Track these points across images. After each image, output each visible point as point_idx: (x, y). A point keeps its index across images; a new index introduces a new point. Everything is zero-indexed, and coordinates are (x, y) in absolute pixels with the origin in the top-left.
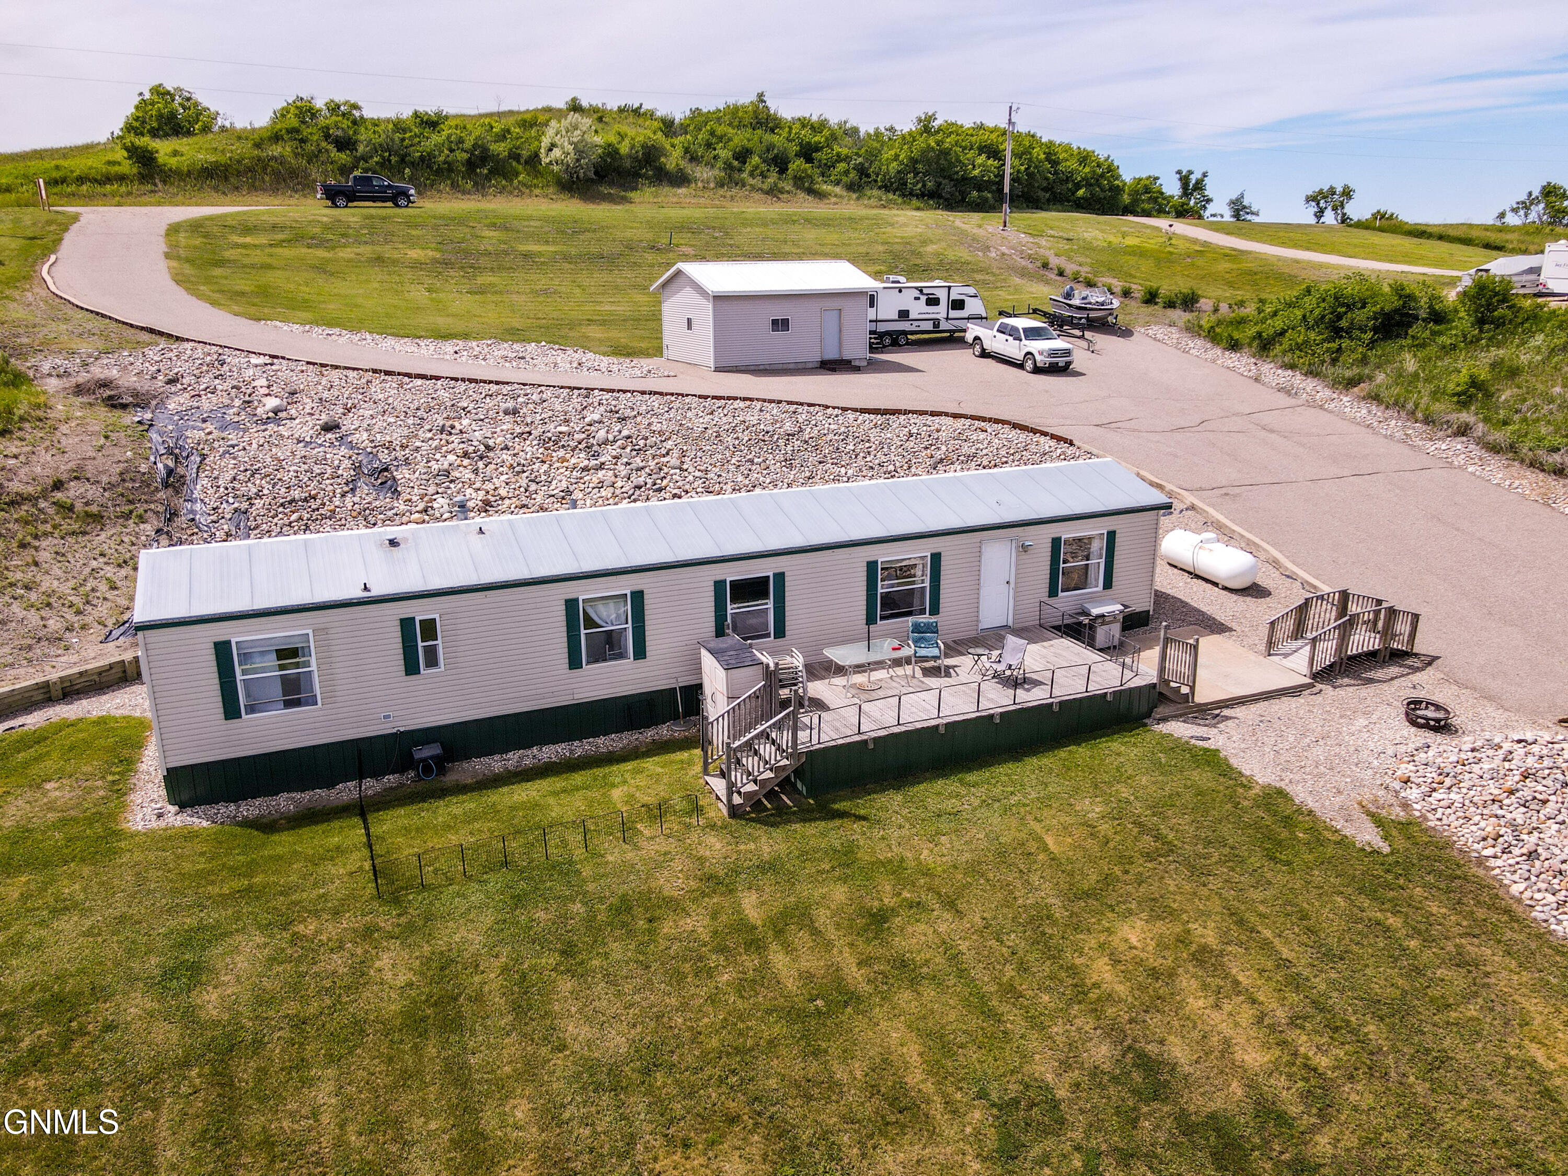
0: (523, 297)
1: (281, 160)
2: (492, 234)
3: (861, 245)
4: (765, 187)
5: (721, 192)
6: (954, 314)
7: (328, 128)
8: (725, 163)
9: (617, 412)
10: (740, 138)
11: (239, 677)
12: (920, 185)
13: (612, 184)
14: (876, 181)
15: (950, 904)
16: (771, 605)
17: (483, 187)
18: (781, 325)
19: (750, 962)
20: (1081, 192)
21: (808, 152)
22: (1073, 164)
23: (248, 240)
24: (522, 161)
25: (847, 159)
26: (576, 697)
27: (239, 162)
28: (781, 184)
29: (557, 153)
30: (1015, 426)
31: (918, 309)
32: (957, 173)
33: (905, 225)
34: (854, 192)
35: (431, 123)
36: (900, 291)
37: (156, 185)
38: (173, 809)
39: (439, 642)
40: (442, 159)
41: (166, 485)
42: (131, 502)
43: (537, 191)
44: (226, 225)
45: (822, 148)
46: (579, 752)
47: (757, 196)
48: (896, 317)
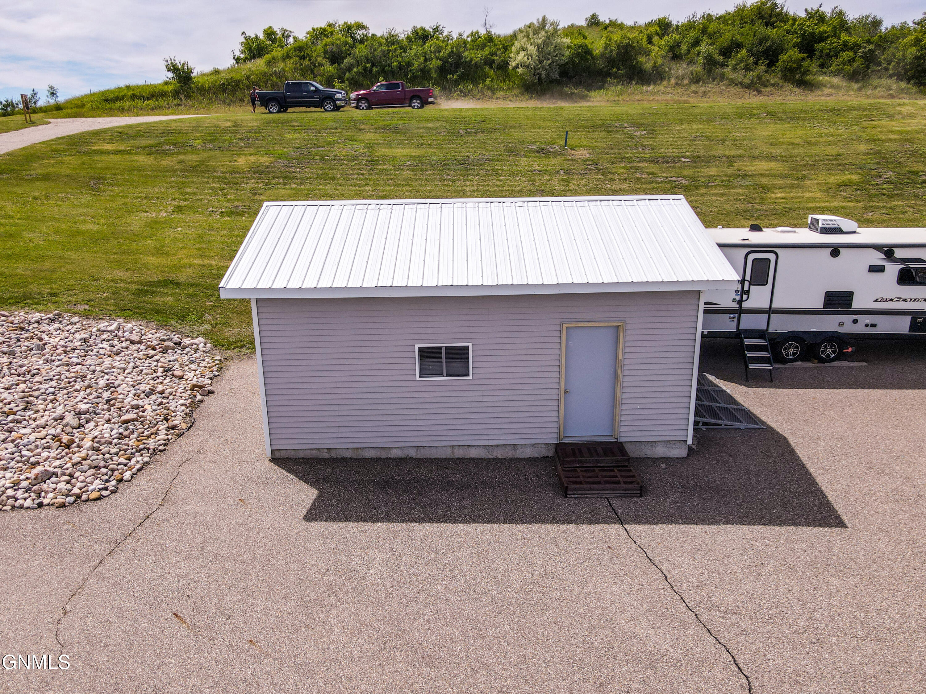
3: (830, 143)
4: (747, 81)
5: (693, 88)
7: (329, 45)
8: (705, 58)
10: (733, 34)
14: (887, 69)
24: (494, 66)
25: (855, 47)
28: (767, 77)
29: (523, 56)
31: (876, 290)
33: (912, 116)
34: (857, 81)
35: (423, 37)
36: (835, 254)
40: (417, 67)
45: (828, 37)
47: (733, 90)
48: (819, 303)
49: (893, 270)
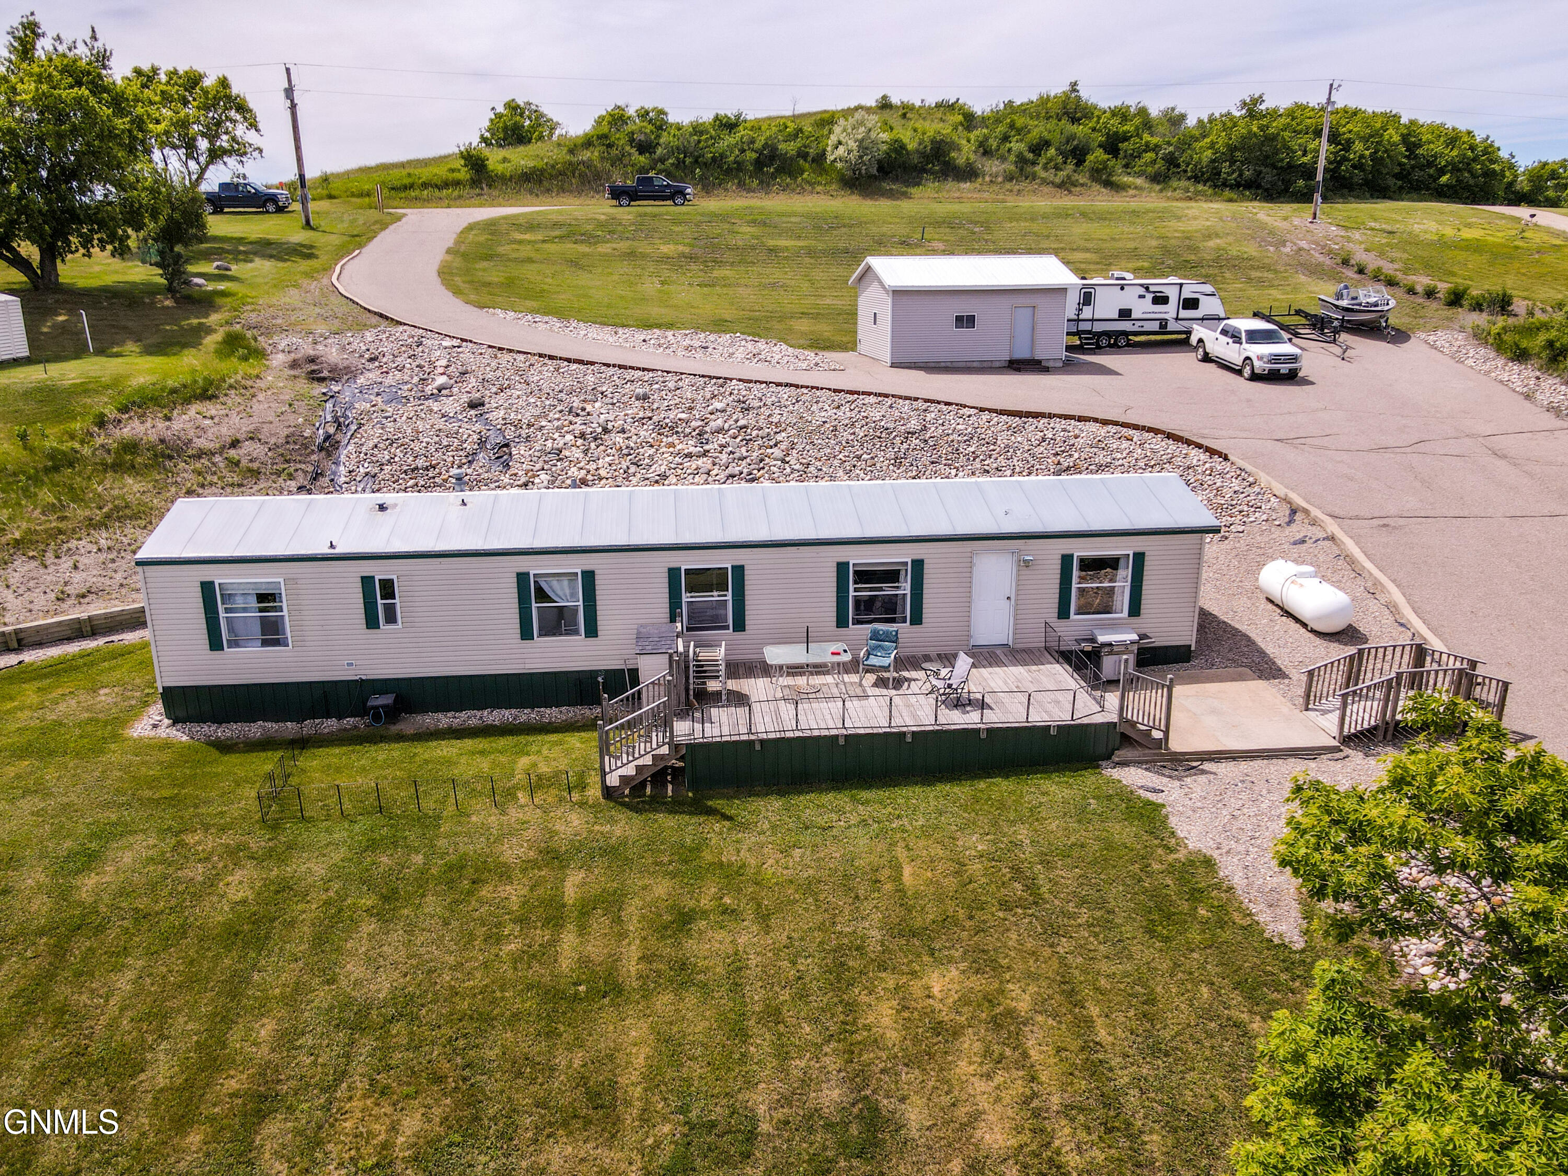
0: (749, 291)
1: (588, 164)
2: (749, 229)
3: (1130, 239)
4: (1058, 180)
5: (1008, 186)
6: (1184, 314)
7: (633, 133)
8: (1017, 156)
10: (1041, 130)
11: (222, 615)
12: (1234, 176)
13: (896, 180)
14: (1185, 171)
15: (764, 918)
16: (729, 597)
17: (768, 185)
18: (964, 321)
19: (541, 935)
20: (1444, 179)
21: (1113, 143)
22: (1438, 147)
23: (527, 237)
24: (809, 159)
25: (1156, 148)
26: (527, 666)
27: (553, 167)
28: (1076, 177)
29: (841, 150)
30: (1169, 436)
31: (1142, 308)
32: (1283, 160)
33: (1195, 218)
34: (1158, 183)
35: (728, 125)
36: (1122, 289)
37: (482, 189)
38: (167, 722)
39: (397, 601)
40: (732, 158)
41: (321, 449)
43: (819, 188)
45: (1131, 136)
46: (523, 718)
47: (1046, 189)
48: (1116, 317)
49: (1150, 297)
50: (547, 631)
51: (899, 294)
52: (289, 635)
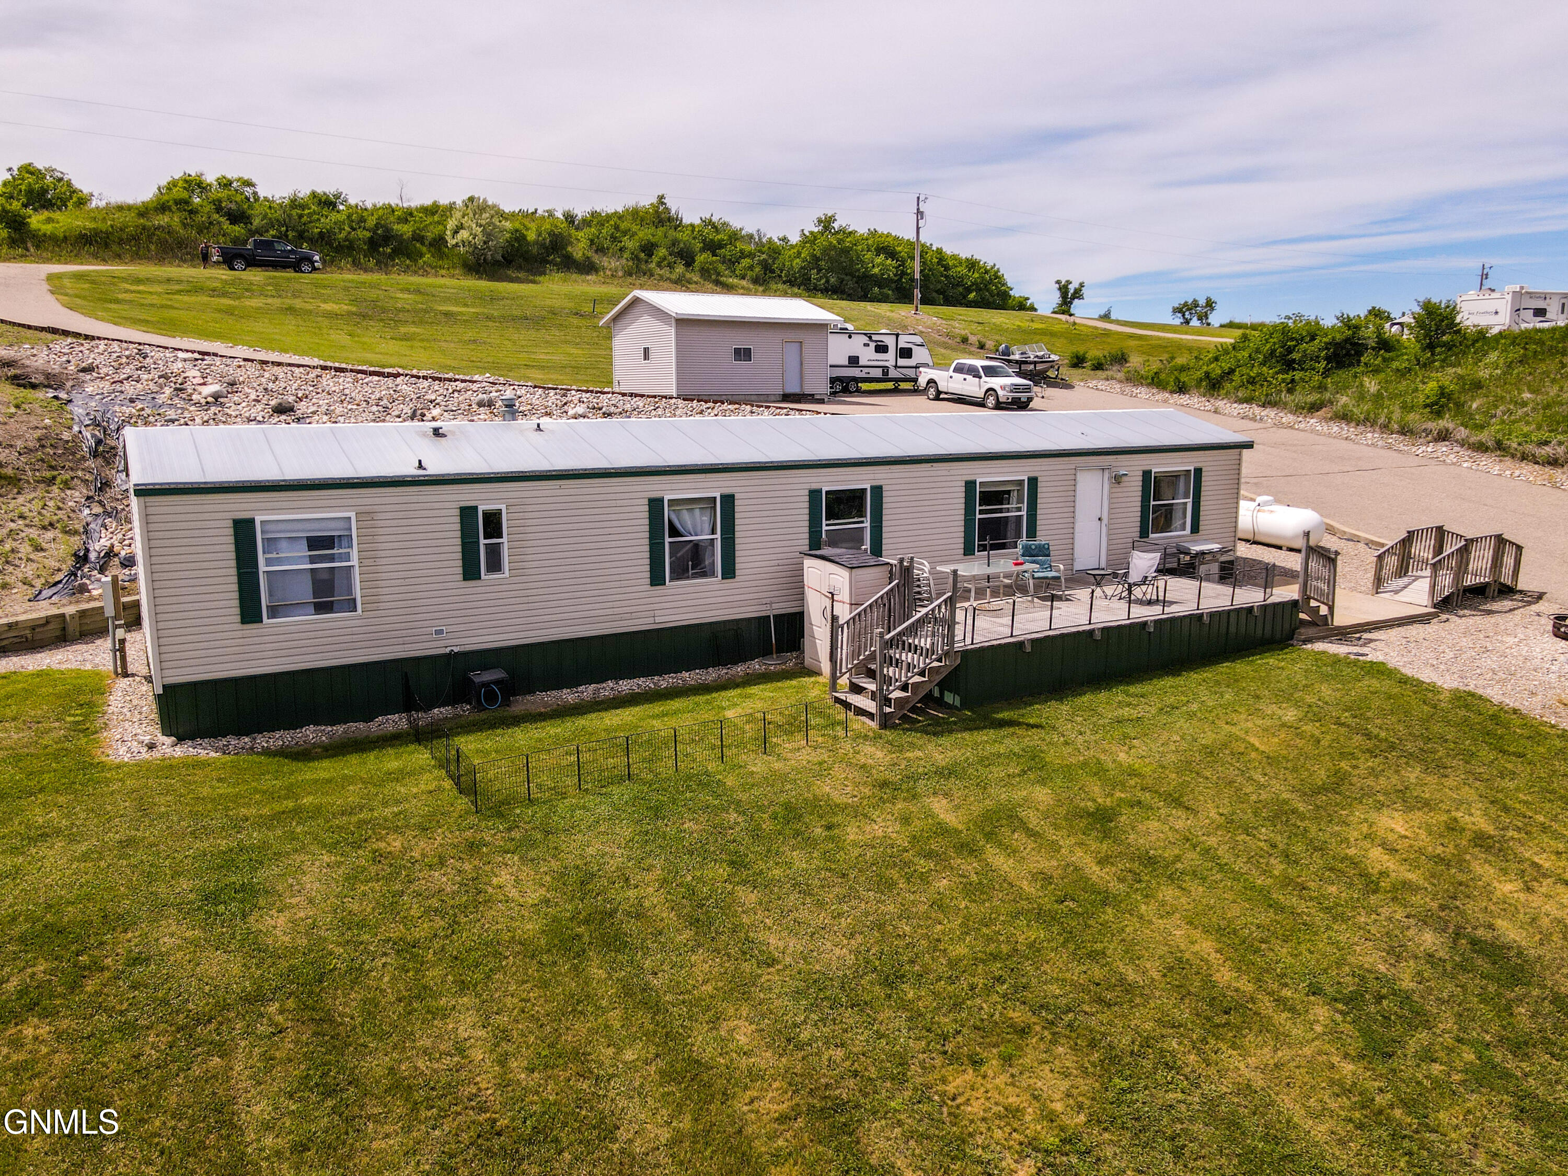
1: (169, 230)
4: (673, 277)
5: (630, 280)
6: (902, 362)
7: (220, 201)
8: (632, 254)
9: (600, 409)
10: (645, 234)
11: (262, 567)
12: (823, 281)
13: (520, 268)
14: (780, 276)
16: (867, 524)
17: (386, 265)
18: (743, 354)
20: (972, 296)
21: (712, 247)
22: (962, 270)
23: (141, 288)
24: (427, 243)
25: (751, 255)
26: (658, 620)
28: (688, 275)
29: (464, 234)
31: (868, 355)
32: (858, 270)
34: (760, 285)
35: (328, 203)
36: (850, 337)
37: (28, 250)
39: (504, 540)
40: (343, 235)
41: (95, 454)
42: (53, 468)
43: (443, 272)
44: (114, 279)
45: (726, 245)
46: (664, 685)
47: (665, 285)
48: (846, 363)
49: (873, 345)
50: (680, 573)
51: (684, 323)
52: (358, 593)
